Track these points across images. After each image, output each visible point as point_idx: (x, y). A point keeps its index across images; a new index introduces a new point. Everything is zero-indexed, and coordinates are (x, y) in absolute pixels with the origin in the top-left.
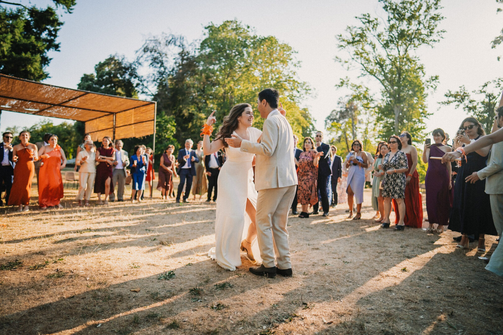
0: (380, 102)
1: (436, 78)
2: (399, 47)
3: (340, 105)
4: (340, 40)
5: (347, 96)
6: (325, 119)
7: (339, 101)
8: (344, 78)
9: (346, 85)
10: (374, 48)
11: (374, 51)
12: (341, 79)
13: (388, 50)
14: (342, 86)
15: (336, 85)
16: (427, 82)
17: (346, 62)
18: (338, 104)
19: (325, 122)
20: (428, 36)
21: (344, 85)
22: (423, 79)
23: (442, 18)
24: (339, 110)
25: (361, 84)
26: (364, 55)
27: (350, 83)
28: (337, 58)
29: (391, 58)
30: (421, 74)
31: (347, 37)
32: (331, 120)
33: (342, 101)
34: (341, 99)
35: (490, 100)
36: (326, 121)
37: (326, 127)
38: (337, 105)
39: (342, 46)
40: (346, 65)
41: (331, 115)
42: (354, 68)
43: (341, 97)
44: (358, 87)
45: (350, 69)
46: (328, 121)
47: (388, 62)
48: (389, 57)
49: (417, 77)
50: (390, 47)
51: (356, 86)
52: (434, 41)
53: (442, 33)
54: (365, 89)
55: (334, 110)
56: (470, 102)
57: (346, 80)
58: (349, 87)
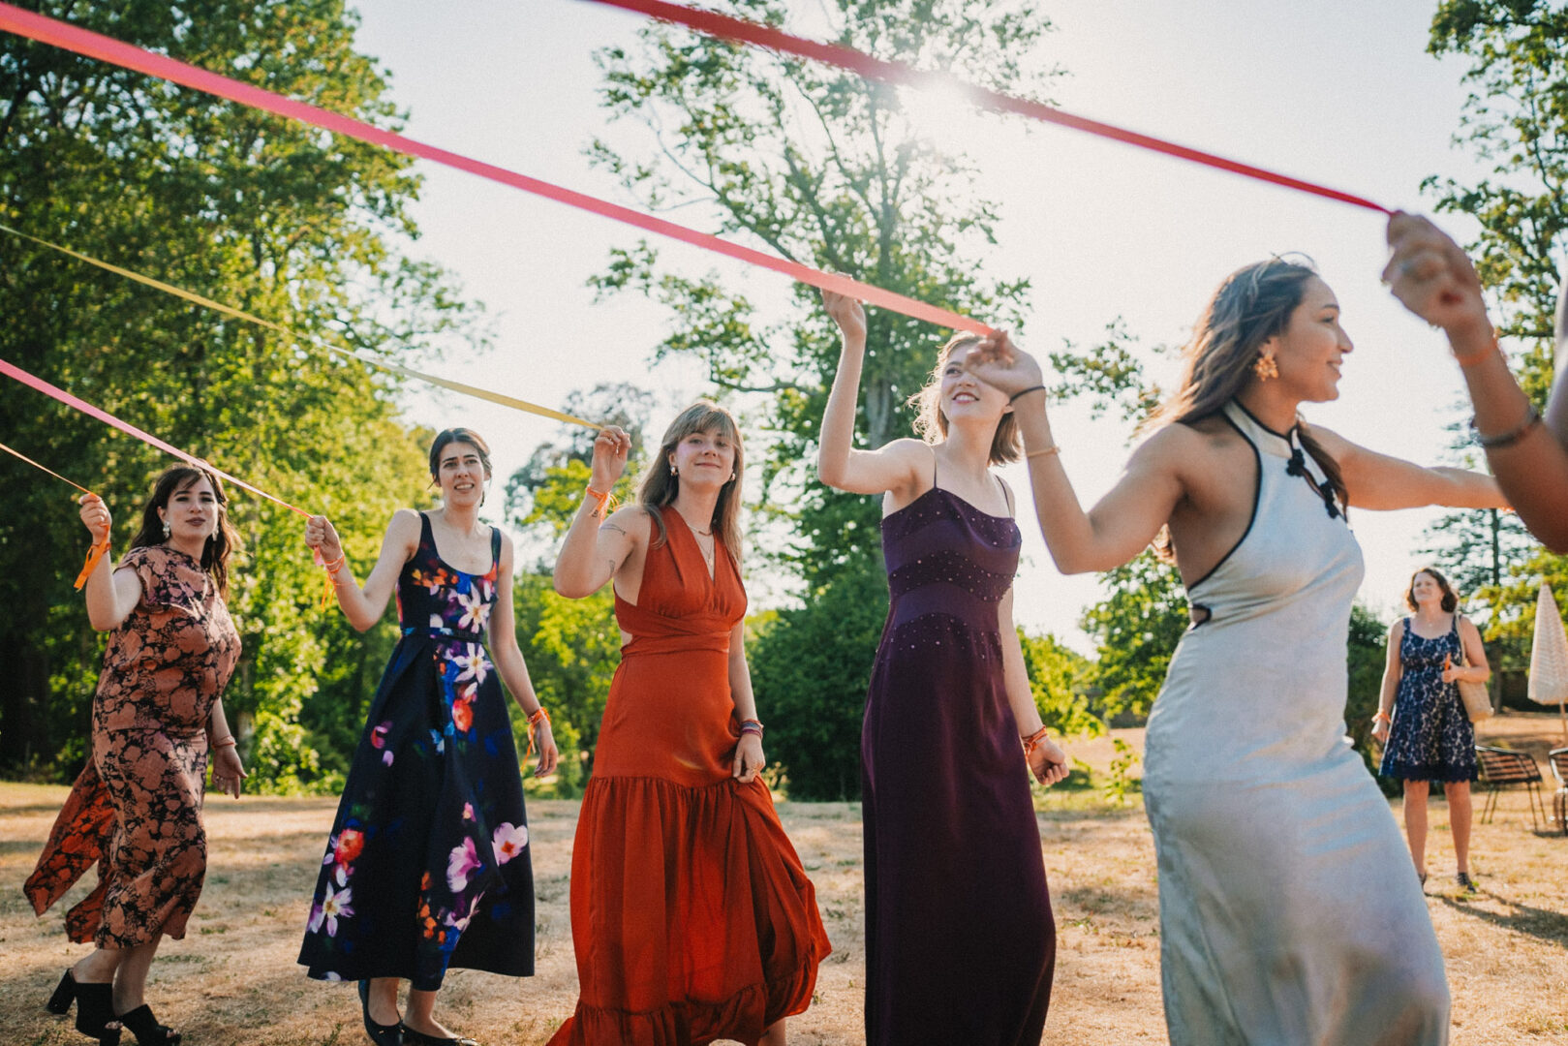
5: (600, 388)
6: (507, 483)
7: (570, 406)
9: (642, 282)
10: (777, 109)
11: (779, 124)
12: (614, 252)
14: (618, 284)
17: (643, 173)
18: (566, 417)
19: (504, 494)
21: (634, 281)
24: (565, 444)
27: (657, 272)
28: (600, 147)
29: (847, 166)
32: (531, 485)
33: (578, 409)
34: (576, 398)
36: (510, 490)
37: (511, 517)
39: (623, 98)
41: (532, 464)
42: (679, 200)
43: (578, 393)
44: (699, 295)
46: (522, 489)
48: (842, 162)
51: (682, 285)
54: (730, 305)
55: (548, 446)
57: (636, 259)
58: (655, 290)
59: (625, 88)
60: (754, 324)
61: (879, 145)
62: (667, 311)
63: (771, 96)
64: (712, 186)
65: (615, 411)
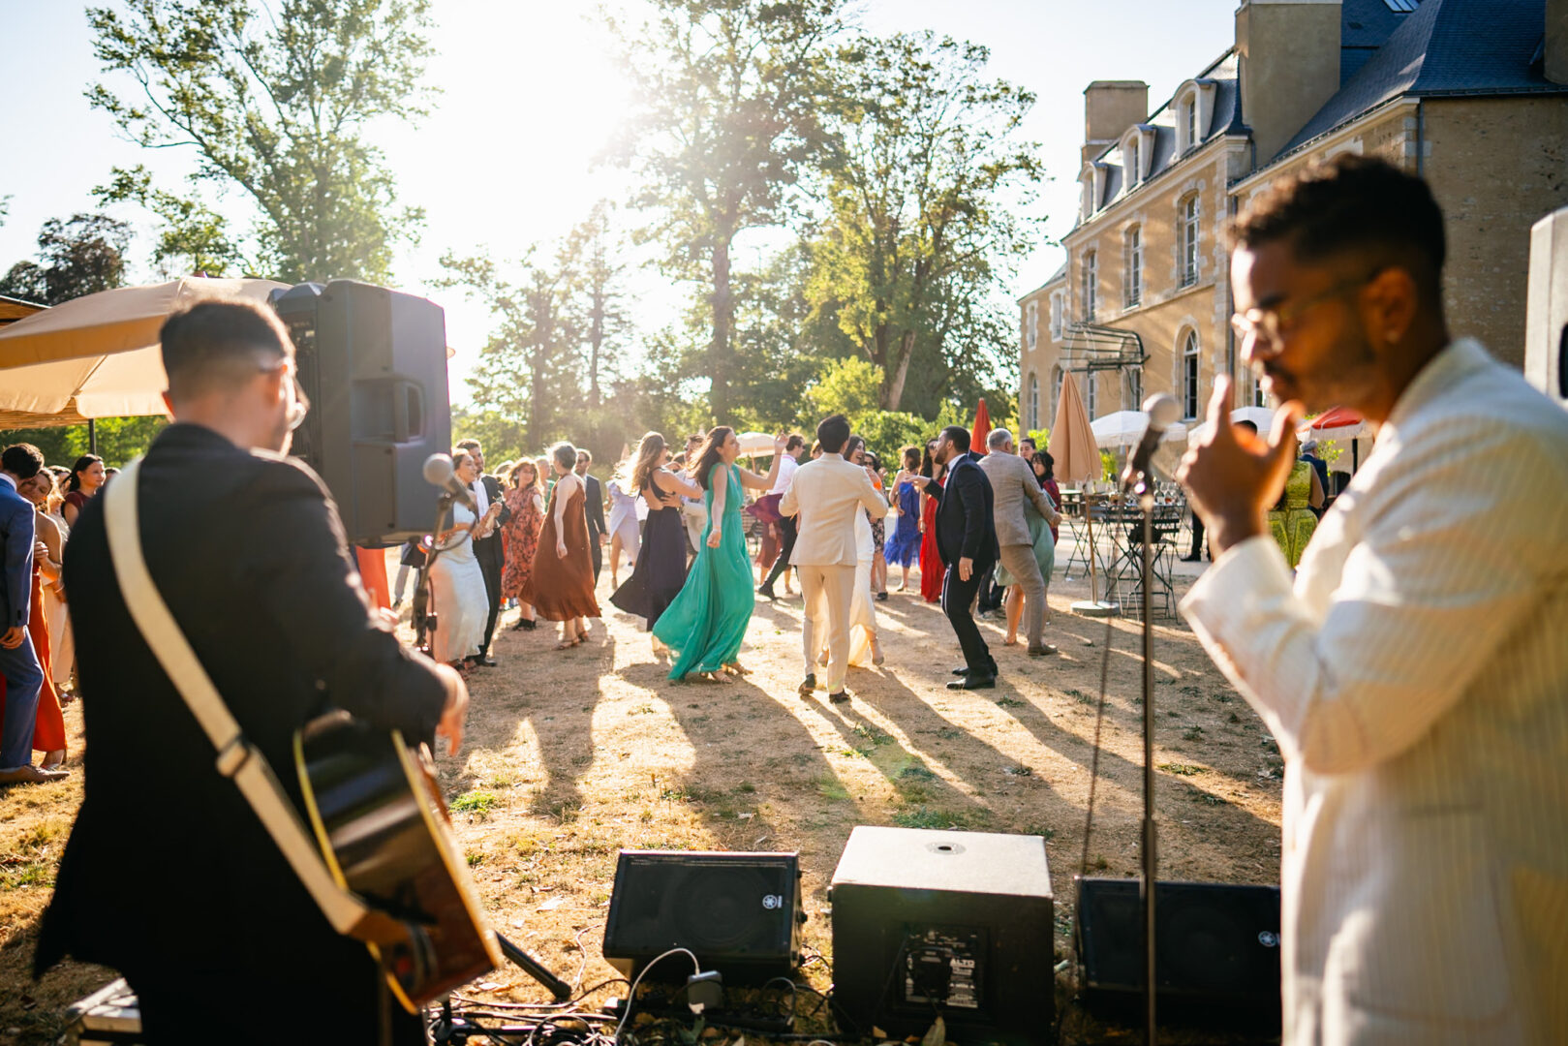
0: (254, 260)
1: (419, 215)
2: (316, 105)
3: (50, 250)
4: (103, 31)
7: (48, 232)
8: (128, 167)
9: (139, 196)
10: (241, 92)
11: (241, 101)
12: (116, 171)
13: (285, 108)
15: (99, 191)
16: (395, 220)
17: (134, 115)
18: (44, 242)
20: (399, 92)
21: (132, 195)
22: (387, 213)
23: (433, 50)
24: (47, 265)
25: (191, 199)
26: (210, 107)
27: (151, 189)
28: (101, 92)
29: (292, 130)
30: (381, 194)
31: (136, 26)
33: (57, 235)
34: (54, 226)
35: (540, 286)
38: (37, 248)
39: (115, 55)
40: (136, 127)
42: (167, 142)
43: (56, 222)
44: (186, 209)
45: (156, 142)
47: (284, 145)
48: (289, 130)
49: (372, 203)
50: (294, 101)
51: (175, 201)
52: (420, 112)
53: (436, 93)
54: (211, 220)
56: (498, 287)
57: (136, 178)
58: (149, 202)
59: (117, 46)
60: (229, 234)
61: (316, 119)
62: (160, 219)
63: (236, 81)
64: (190, 130)
65: (93, 239)
